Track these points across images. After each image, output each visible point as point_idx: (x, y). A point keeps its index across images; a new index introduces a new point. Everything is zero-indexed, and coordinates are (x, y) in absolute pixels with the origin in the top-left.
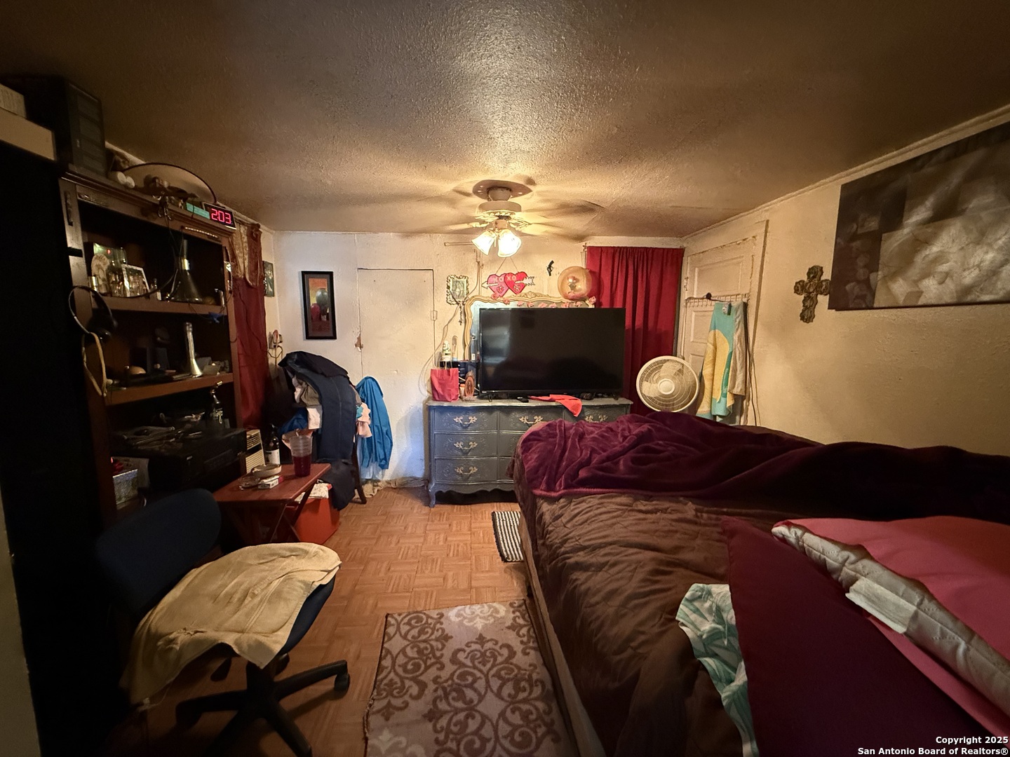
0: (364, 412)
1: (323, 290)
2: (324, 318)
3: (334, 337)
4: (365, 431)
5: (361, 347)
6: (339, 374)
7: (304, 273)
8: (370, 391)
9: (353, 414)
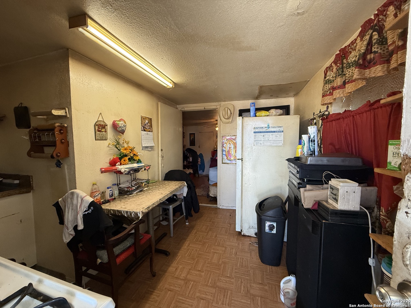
0: (199, 160)
1: (193, 137)
2: (193, 142)
3: (195, 145)
4: (199, 163)
5: (200, 147)
6: (195, 152)
7: (190, 134)
8: (201, 156)
9: (197, 159)
